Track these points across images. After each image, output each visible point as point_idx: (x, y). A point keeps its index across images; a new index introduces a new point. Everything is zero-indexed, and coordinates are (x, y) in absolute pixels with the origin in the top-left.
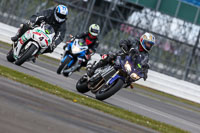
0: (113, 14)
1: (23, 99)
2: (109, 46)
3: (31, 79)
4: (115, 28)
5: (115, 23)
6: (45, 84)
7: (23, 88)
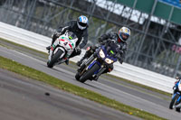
0: (166, 36)
1: (84, 112)
2: (162, 65)
3: (90, 93)
4: (167, 48)
5: (167, 44)
6: (104, 99)
7: (84, 102)
